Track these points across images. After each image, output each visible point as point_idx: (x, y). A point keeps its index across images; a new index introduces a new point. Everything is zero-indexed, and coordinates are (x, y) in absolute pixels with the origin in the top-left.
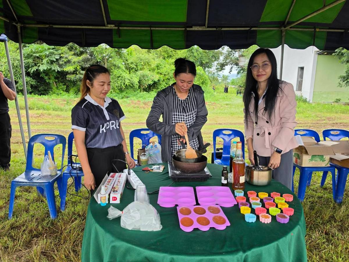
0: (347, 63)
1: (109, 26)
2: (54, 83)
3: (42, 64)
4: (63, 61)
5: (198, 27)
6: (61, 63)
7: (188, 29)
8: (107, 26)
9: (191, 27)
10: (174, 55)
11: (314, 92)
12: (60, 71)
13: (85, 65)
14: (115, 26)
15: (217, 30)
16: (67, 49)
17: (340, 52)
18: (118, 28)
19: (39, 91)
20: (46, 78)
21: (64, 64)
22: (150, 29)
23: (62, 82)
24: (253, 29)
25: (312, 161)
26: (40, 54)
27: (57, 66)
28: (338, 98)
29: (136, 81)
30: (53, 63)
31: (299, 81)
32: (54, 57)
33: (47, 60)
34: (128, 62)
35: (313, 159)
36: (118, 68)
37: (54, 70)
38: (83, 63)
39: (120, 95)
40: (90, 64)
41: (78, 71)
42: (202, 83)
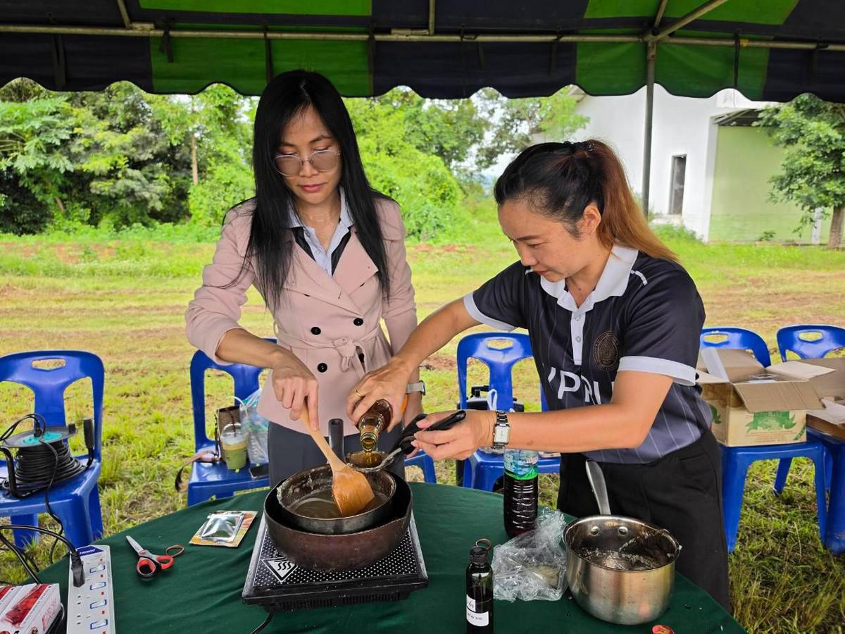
0: (788, 146)
1: (138, 26)
2: (59, 201)
3: (23, 154)
4: (80, 145)
5: (409, 32)
6: (74, 149)
7: (378, 37)
8: (131, 28)
9: (388, 32)
10: (372, 130)
11: (711, 215)
12: (72, 171)
13: (140, 154)
14: (157, 28)
15: (464, 40)
16: (90, 113)
17: (769, 120)
18: (167, 33)
19: (19, 225)
20: (36, 189)
21: (84, 153)
22: (265, 36)
23: (80, 200)
24: (565, 39)
25: (756, 428)
26: (16, 127)
27: (65, 158)
28: (768, 230)
30: (55, 150)
31: (676, 191)
32: (56, 136)
33: (37, 143)
35: (760, 422)
37: (57, 170)
38: (134, 149)
40: (152, 153)
41: (119, 170)
42: (443, 197)
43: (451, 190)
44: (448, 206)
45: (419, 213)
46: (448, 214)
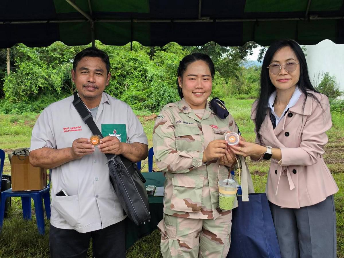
29: (57, 80)
34: (47, 49)
36: (28, 59)
39: (30, 106)
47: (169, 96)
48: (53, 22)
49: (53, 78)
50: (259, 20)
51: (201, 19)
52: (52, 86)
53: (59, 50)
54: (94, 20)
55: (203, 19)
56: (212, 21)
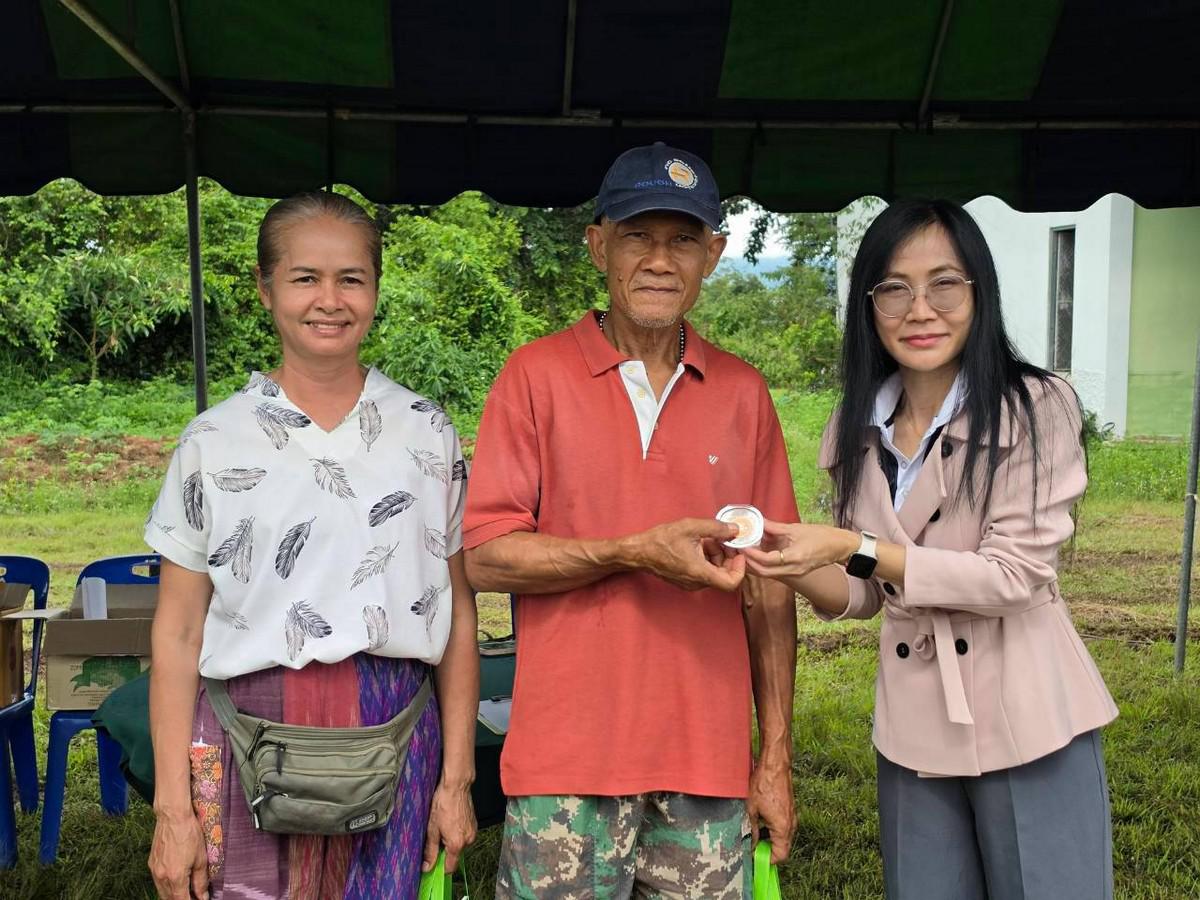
11: (1130, 375)
29: (42, 311)
42: (475, 327)
43: (495, 309)
44: (488, 346)
45: (405, 364)
46: (483, 367)
47: (445, 374)
48: (48, 108)
49: (29, 306)
50: (767, 125)
51: (569, 117)
52: (23, 334)
53: (46, 207)
54: (195, 105)
55: (581, 117)
56: (609, 122)
